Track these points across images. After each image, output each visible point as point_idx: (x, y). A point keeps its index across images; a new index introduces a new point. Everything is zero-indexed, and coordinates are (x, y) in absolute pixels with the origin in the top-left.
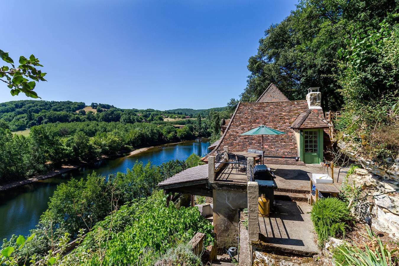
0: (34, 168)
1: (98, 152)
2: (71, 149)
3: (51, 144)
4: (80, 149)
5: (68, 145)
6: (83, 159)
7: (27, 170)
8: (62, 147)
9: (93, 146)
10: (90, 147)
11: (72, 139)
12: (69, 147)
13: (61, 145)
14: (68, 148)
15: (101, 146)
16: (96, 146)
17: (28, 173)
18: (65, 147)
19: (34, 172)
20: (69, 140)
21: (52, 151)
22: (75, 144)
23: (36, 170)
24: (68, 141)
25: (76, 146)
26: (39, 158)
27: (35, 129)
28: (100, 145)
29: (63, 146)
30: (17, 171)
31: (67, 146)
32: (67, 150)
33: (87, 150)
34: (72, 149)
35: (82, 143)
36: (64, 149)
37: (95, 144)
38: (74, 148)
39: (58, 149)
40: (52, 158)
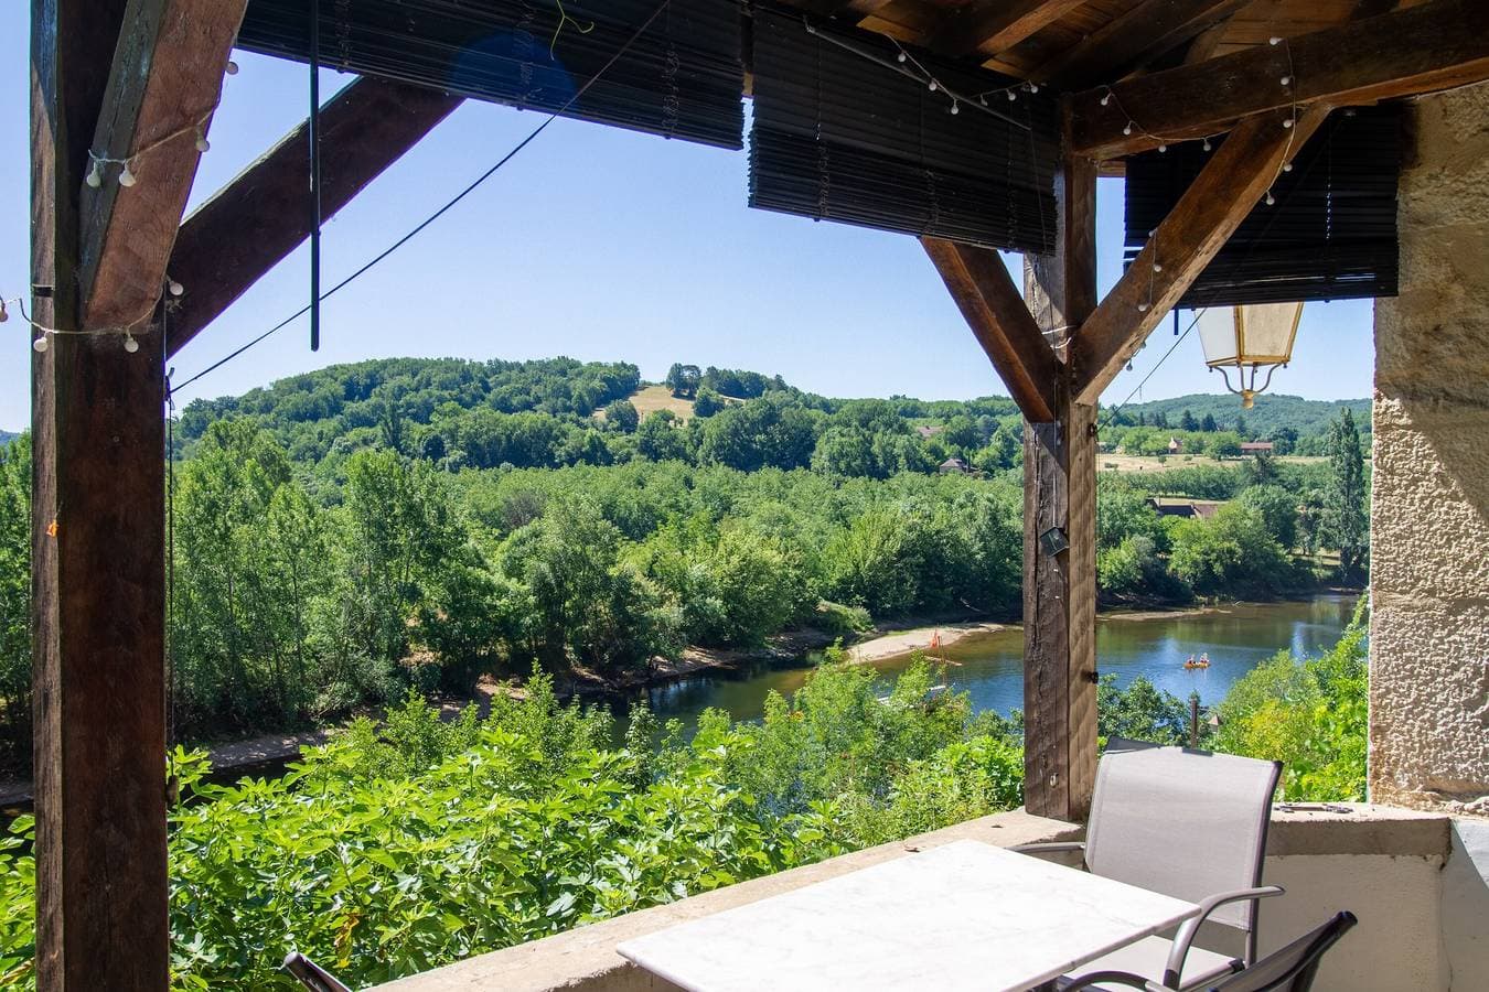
0: (350, 672)
1: (662, 622)
2: (526, 587)
3: (431, 548)
4: (568, 596)
5: (514, 570)
6: (586, 657)
7: (322, 684)
8: (482, 574)
9: (638, 586)
10: (623, 592)
11: (536, 535)
12: (514, 580)
13: (481, 564)
14: (513, 584)
15: (683, 590)
16: (652, 588)
17: (322, 701)
18: (498, 578)
19: (347, 695)
20: (522, 542)
21: (434, 593)
22: (545, 567)
23: (356, 684)
24: (515, 544)
25: (551, 579)
26: (375, 621)
27: (365, 467)
28: (678, 583)
29: (486, 569)
30: (281, 684)
31: (509, 574)
32: (504, 592)
33: (603, 608)
34: (528, 593)
35: (581, 561)
36: (489, 588)
37: (651, 574)
38: (542, 587)
39: (465, 584)
40: (432, 632)
